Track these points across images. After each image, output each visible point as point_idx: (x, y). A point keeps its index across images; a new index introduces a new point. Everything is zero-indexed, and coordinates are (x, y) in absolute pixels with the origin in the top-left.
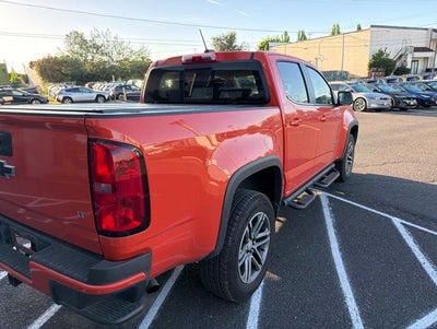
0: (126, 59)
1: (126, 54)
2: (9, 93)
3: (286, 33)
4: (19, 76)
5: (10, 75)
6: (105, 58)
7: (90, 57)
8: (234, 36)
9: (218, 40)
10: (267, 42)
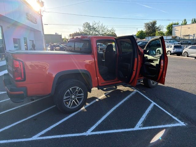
0: (105, 33)
1: (106, 31)
2: (58, 46)
3: (185, 20)
4: (66, 39)
5: (63, 39)
6: (97, 33)
7: (91, 33)
8: (155, 22)
9: (147, 24)
10: (172, 25)
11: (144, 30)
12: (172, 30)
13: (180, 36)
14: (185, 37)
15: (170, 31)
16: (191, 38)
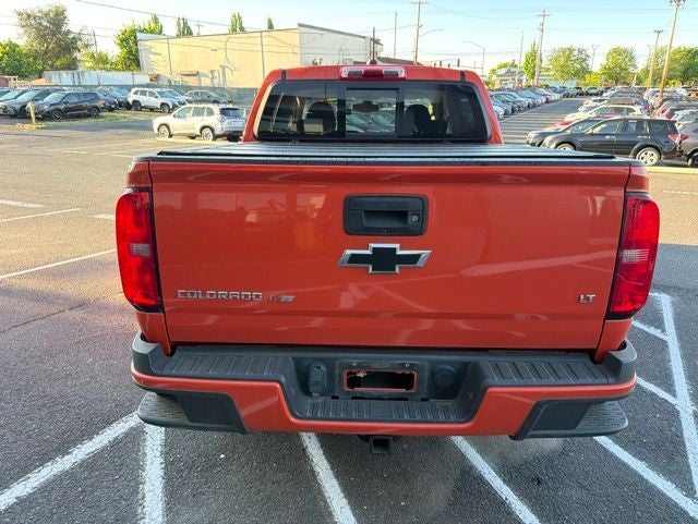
8: (62, 13)
9: (29, 16)
10: (134, 32)
11: (23, 40)
12: (137, 50)
13: (169, 76)
14: (186, 78)
15: (130, 52)
16: (206, 82)
